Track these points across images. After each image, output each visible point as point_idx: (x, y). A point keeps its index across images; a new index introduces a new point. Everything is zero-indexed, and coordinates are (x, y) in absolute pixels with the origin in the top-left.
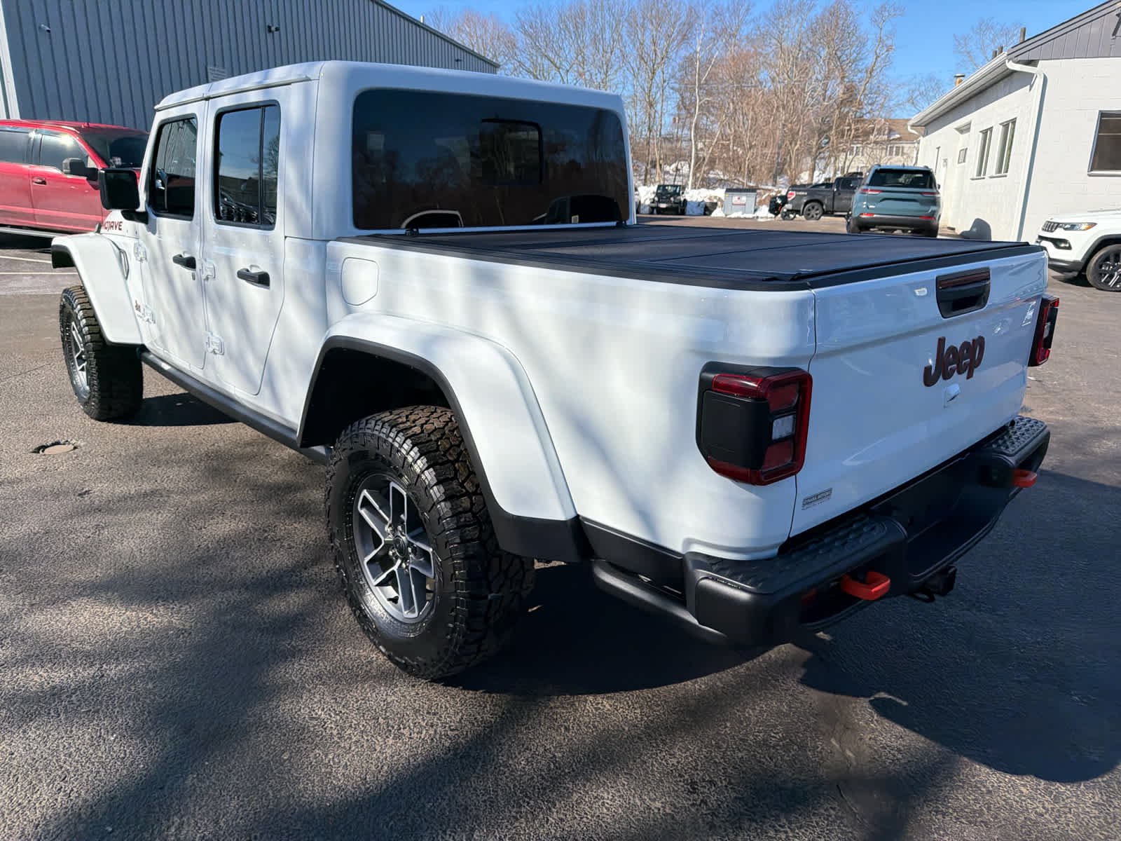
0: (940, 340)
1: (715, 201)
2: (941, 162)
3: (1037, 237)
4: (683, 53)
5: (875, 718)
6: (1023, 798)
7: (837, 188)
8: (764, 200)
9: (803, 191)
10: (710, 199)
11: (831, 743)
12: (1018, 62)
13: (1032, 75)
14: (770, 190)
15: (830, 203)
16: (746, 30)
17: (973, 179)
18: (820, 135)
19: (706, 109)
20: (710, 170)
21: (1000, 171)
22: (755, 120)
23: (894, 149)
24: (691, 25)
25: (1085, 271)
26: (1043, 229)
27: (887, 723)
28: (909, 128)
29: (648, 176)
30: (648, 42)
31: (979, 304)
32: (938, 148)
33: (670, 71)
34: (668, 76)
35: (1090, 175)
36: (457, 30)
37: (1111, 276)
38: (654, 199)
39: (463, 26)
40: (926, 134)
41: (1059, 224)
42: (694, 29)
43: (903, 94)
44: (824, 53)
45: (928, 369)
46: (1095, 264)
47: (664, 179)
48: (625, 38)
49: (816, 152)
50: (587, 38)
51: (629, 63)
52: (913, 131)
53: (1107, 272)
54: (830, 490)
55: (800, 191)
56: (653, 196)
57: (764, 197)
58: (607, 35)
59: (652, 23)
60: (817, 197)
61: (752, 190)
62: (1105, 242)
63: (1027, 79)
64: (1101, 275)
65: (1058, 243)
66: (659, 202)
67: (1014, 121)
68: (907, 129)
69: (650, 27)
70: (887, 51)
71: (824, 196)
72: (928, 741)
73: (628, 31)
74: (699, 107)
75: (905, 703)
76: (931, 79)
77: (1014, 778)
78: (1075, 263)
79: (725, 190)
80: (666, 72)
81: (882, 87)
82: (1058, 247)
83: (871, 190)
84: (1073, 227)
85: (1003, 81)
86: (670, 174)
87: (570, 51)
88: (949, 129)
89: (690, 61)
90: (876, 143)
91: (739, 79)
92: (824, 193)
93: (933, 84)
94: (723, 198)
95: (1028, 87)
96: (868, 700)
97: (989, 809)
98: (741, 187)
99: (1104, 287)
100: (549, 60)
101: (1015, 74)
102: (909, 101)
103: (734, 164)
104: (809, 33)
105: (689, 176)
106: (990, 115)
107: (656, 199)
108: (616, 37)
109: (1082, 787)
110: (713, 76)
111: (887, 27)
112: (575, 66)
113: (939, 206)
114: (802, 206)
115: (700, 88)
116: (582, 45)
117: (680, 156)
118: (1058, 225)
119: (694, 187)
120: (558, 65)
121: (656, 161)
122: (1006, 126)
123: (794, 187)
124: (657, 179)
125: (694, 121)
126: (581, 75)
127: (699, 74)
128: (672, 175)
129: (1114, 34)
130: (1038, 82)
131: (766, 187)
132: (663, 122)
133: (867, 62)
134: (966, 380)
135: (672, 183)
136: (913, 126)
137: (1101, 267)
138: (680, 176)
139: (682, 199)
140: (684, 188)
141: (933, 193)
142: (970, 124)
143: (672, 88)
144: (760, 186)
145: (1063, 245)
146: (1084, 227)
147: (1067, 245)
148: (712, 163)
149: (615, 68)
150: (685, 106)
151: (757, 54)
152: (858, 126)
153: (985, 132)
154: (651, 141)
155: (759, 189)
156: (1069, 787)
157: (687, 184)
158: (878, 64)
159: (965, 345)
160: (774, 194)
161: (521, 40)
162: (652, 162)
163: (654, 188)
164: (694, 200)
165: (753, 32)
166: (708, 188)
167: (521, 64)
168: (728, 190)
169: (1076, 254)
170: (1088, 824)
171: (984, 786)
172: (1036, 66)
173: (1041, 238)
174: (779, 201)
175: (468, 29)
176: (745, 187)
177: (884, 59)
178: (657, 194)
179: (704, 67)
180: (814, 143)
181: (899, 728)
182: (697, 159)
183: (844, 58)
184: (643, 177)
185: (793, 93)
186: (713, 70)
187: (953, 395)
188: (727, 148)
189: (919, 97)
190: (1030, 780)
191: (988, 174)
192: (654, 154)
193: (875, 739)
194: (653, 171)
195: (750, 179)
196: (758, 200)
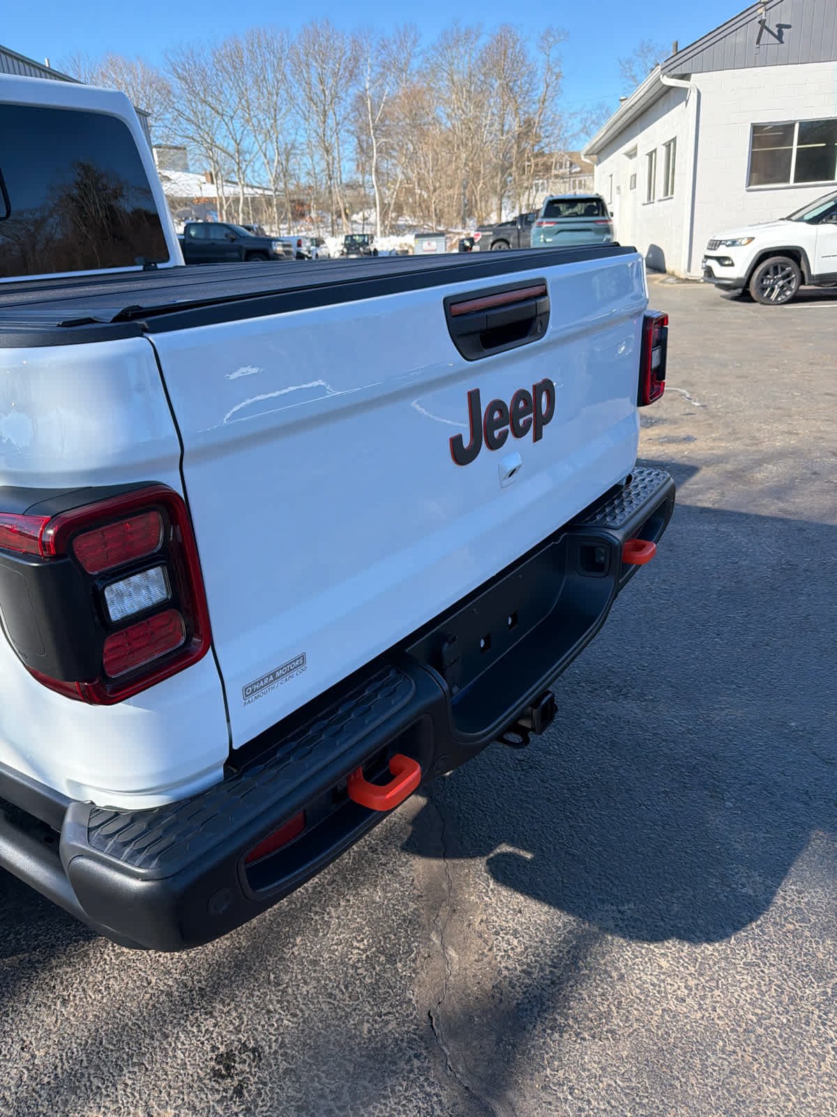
0: (470, 394)
1: (406, 248)
2: (614, 189)
3: (703, 257)
4: (353, 91)
5: (491, 886)
6: (663, 977)
7: (521, 225)
8: (455, 244)
9: (490, 231)
10: (401, 247)
11: (430, 940)
12: (674, 77)
13: (686, 90)
14: (458, 233)
15: (516, 241)
16: (415, 63)
17: (644, 205)
18: (503, 173)
19: (384, 151)
20: (398, 216)
21: (666, 194)
22: (436, 160)
23: (577, 182)
24: (356, 60)
25: (749, 287)
26: (708, 249)
27: (504, 892)
28: (582, 157)
29: (336, 227)
30: (315, 81)
31: (535, 333)
32: (611, 176)
33: (343, 112)
34: (341, 118)
35: (749, 191)
36: (100, 77)
37: (773, 290)
38: (343, 251)
39: (107, 71)
40: (599, 162)
41: (721, 241)
42: (360, 64)
43: (575, 124)
44: (496, 85)
45: (456, 442)
46: (757, 279)
47: (353, 230)
48: (290, 77)
49: (501, 190)
50: (250, 81)
51: (298, 105)
52: (588, 161)
53: (769, 285)
54: (303, 657)
55: (486, 231)
56: (341, 248)
57: (454, 241)
58: (270, 76)
59: (317, 61)
60: (501, 236)
61: (441, 234)
62: (764, 256)
63: (682, 94)
64: (764, 289)
65: (722, 261)
66: (348, 253)
67: (674, 140)
68: (580, 158)
69: (314, 64)
70: (557, 79)
71: (509, 235)
72: (552, 910)
73: (292, 70)
74: (377, 149)
75: (529, 856)
76: (601, 107)
77: (652, 947)
78: (739, 279)
79: (414, 236)
80: (338, 113)
81: (557, 118)
82: (722, 265)
83: (547, 223)
84: (734, 243)
85: (662, 99)
86: (357, 224)
87: (231, 95)
88: (618, 155)
89: (361, 99)
90: (557, 176)
91: (414, 116)
92: (509, 231)
93: (604, 112)
94: (413, 245)
95: (684, 102)
96: (484, 860)
97: (619, 1007)
98: (431, 232)
99: (767, 302)
100: (209, 105)
101: (672, 92)
102: (582, 131)
103: (422, 208)
104: (479, 62)
105: (376, 225)
106: (652, 137)
107: (345, 250)
108: (279, 77)
109: (733, 941)
110: (385, 115)
111: (554, 54)
112: (239, 112)
113: (613, 234)
114: (490, 247)
115: (375, 130)
116: (243, 89)
117: (366, 204)
118: (720, 243)
119: (384, 234)
120: (220, 111)
121: (340, 211)
122: (668, 146)
123: (481, 228)
124: (345, 229)
125: (374, 164)
126: (247, 121)
127: (372, 114)
128: (360, 224)
129: (758, 42)
130: (693, 97)
131: (456, 231)
132: (342, 168)
133: (539, 92)
134: (532, 444)
135: (361, 233)
136: (586, 155)
137: (762, 281)
138: (368, 224)
139: (372, 249)
140: (372, 237)
141: (606, 221)
142: (636, 148)
143: (348, 131)
144: (450, 230)
145: (727, 262)
146: (744, 242)
147: (730, 262)
148: (399, 209)
149: (283, 111)
150: (364, 150)
151: (431, 89)
152: (538, 160)
153: (650, 155)
154: (333, 189)
155: (450, 233)
156: (717, 945)
157: (376, 233)
158: (548, 94)
159: (521, 395)
160: (463, 237)
161: (177, 85)
162: (337, 212)
163: (342, 239)
164: (385, 249)
165: (424, 66)
166: (398, 235)
167: (181, 113)
168: (417, 236)
169: (739, 271)
170: (738, 1002)
171: (616, 969)
172: (689, 79)
173: (707, 257)
174: (468, 244)
175: (114, 76)
176: (435, 231)
177: (554, 88)
178: (345, 245)
179: (375, 107)
180: (498, 182)
181: (518, 896)
182: (383, 205)
183: (516, 89)
184: (330, 229)
185: (470, 129)
186: (387, 109)
187: (510, 469)
188: (410, 192)
189: (592, 126)
190: (672, 945)
191: (656, 199)
192: (338, 203)
193: (487, 921)
194: (340, 221)
195: (439, 222)
196: (448, 245)
